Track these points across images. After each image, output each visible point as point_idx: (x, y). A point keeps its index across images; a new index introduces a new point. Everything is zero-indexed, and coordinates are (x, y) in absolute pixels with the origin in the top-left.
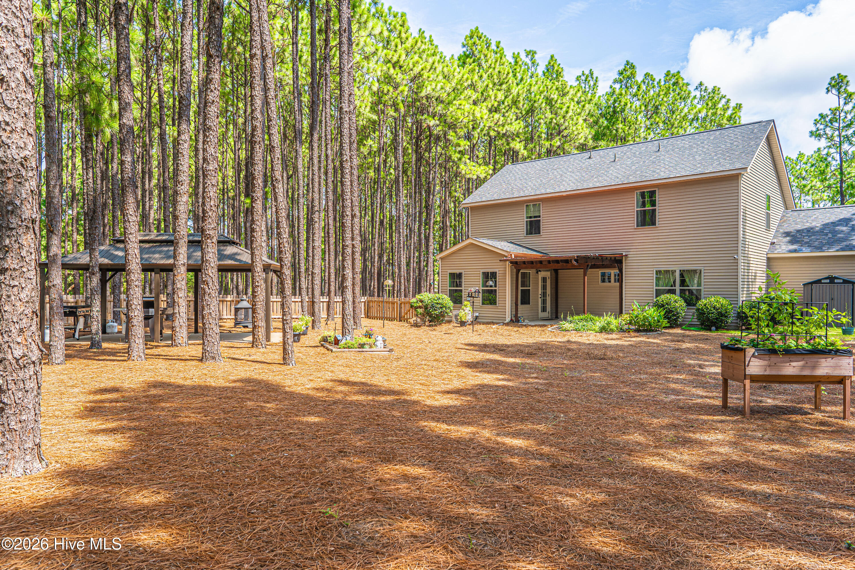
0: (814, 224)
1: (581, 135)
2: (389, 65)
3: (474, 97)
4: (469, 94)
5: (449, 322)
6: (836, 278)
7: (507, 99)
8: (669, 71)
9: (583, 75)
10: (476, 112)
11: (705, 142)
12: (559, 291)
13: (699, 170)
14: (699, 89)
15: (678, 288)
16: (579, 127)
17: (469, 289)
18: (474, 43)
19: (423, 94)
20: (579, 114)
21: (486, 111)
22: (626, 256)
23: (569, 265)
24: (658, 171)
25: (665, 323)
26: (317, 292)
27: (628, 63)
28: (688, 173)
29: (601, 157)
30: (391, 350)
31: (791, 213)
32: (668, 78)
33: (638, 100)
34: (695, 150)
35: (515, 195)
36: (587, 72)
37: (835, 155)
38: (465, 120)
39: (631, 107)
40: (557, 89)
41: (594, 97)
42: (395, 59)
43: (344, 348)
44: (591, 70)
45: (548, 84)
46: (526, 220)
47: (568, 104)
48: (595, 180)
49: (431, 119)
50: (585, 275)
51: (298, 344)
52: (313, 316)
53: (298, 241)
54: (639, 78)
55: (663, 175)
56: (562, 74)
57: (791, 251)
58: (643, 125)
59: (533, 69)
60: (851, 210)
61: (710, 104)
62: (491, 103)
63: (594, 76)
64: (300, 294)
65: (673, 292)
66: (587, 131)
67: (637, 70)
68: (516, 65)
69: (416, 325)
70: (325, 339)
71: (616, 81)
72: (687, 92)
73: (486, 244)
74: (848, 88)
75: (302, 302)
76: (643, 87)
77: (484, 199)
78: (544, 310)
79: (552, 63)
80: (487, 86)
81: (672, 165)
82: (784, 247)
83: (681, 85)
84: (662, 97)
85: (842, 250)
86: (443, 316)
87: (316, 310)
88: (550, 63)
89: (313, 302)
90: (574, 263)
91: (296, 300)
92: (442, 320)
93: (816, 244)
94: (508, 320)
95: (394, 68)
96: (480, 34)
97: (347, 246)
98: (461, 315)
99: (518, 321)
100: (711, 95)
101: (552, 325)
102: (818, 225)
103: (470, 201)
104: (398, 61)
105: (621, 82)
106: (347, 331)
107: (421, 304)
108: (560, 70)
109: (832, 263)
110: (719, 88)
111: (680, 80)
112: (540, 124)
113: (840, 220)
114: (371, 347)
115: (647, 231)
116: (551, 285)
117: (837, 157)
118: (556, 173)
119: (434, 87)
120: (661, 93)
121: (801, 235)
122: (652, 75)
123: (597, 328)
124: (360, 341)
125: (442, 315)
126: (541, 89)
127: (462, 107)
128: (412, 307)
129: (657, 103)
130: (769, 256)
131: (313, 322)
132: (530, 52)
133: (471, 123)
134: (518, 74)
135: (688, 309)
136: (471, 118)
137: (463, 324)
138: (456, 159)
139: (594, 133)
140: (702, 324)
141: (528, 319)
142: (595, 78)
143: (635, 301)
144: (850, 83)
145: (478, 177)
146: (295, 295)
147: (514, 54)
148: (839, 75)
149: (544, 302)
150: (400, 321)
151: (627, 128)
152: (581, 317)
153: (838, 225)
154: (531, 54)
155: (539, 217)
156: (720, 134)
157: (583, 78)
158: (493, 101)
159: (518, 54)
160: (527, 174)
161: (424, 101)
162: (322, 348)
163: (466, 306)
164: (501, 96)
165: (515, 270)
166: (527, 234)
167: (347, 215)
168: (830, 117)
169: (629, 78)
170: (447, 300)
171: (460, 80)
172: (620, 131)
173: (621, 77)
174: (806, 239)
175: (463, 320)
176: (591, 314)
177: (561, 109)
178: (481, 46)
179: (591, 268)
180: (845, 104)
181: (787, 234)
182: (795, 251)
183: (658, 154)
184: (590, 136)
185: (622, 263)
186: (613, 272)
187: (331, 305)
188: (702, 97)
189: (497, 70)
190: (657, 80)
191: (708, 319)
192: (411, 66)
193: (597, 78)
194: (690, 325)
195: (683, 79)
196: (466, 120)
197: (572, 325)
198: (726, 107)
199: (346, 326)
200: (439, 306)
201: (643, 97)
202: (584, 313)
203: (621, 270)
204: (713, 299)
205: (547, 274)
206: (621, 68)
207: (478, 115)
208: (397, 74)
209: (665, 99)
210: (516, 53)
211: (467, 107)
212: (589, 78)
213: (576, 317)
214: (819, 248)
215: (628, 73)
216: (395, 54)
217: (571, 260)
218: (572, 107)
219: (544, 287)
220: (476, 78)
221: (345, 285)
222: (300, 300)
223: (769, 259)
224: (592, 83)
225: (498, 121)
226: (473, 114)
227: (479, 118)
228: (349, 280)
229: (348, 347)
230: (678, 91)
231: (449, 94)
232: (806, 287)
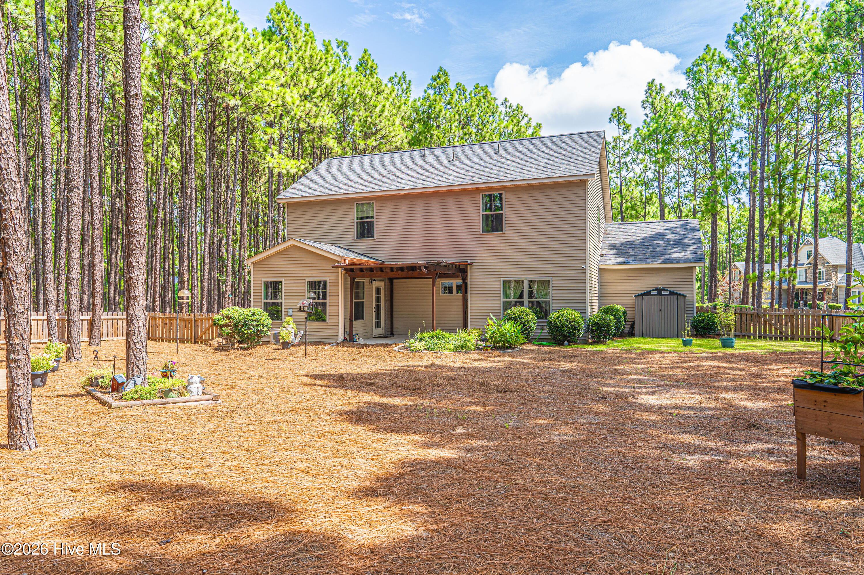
0: (634, 237)
1: (399, 137)
2: (178, 21)
3: (282, 81)
4: (278, 73)
5: (267, 342)
6: (664, 290)
7: (319, 89)
8: (478, 84)
9: (396, 76)
10: (286, 95)
11: (545, 148)
12: (394, 304)
13: (546, 174)
14: (504, 105)
15: (526, 299)
16: (396, 129)
17: (301, 302)
18: (282, 19)
19: (222, 66)
20: (395, 115)
21: (297, 96)
22: (471, 264)
23: (416, 273)
24: (504, 173)
25: (521, 337)
26: (75, 306)
27: (441, 69)
28: (535, 177)
29: (436, 156)
30: (215, 398)
31: (612, 226)
32: (477, 91)
33: (452, 108)
34: (536, 154)
35: (343, 191)
36: (400, 74)
37: (615, 179)
38: (272, 104)
39: (445, 114)
40: (372, 86)
41: (408, 101)
42: (186, 16)
43: (133, 399)
44: (404, 72)
45: (362, 79)
46: (356, 221)
47: (383, 103)
48: (435, 178)
49: (231, 97)
50: (434, 285)
51: (42, 391)
52: (69, 341)
53: (43, 234)
54: (452, 86)
55: (509, 177)
56: (376, 71)
57: (619, 263)
58: (456, 134)
59: (345, 61)
60: (663, 225)
61: (515, 121)
62: (302, 89)
63: (407, 79)
64: (46, 309)
65: (522, 304)
66: (404, 134)
67: (450, 77)
68: (327, 54)
69: (221, 349)
70: (93, 382)
71: (430, 87)
72: (495, 107)
73: (314, 247)
74: (625, 120)
75: (48, 320)
76: (456, 97)
77: (305, 194)
78: (378, 325)
79: (366, 58)
80: (298, 69)
81: (516, 168)
82: (613, 259)
83: (490, 99)
84: (474, 108)
85: (665, 262)
86: (259, 336)
87: (74, 333)
88: (363, 57)
89: (69, 321)
90: (425, 271)
91: (39, 317)
92: (258, 341)
93: (641, 256)
94: (341, 339)
95: (185, 26)
96: (288, 10)
97: (137, 232)
98: (283, 334)
99: (352, 340)
100: (515, 112)
101: (396, 344)
102: (638, 238)
103: (287, 196)
104: (190, 20)
105: (435, 88)
106: (135, 368)
107: (228, 321)
108: (375, 66)
109: (655, 275)
110: (522, 107)
111: (488, 94)
112: (354, 121)
113: (656, 234)
114: (181, 395)
115: (493, 238)
116: (385, 297)
117: (618, 181)
118: (388, 170)
119: (234, 60)
120: (473, 104)
121: (626, 247)
122: (464, 85)
123: (452, 347)
124: (162, 386)
125: (258, 334)
126: (355, 83)
127: (269, 88)
128: (215, 324)
129: (470, 114)
130: (601, 267)
131: (69, 351)
132: (342, 42)
133: (280, 108)
134: (329, 64)
135: (538, 322)
136: (280, 102)
137: (285, 345)
138: (261, 150)
139: (410, 138)
140: (554, 339)
141: (362, 337)
142: (408, 82)
143: (491, 315)
144: (627, 116)
145: (288, 172)
146: (37, 310)
147: (324, 41)
148: (618, 107)
149: (378, 316)
150: (196, 342)
151: (441, 136)
152: (431, 334)
153: (655, 239)
154: (342, 45)
155: (372, 217)
156: (557, 141)
157: (396, 80)
158: (304, 88)
159: (329, 42)
160: (353, 169)
161: (222, 76)
162: (88, 398)
163: (288, 322)
164: (313, 84)
165: (349, 279)
166: (357, 238)
167: (137, 183)
168: (612, 144)
169: (442, 85)
170: (265, 317)
171: (266, 57)
172: (435, 137)
173: (435, 83)
174: (631, 252)
175: (286, 340)
176: (443, 330)
177: (376, 107)
178: (288, 24)
179: (439, 278)
180: (624, 134)
181: (613, 247)
182: (624, 263)
183: (499, 156)
184: (406, 141)
185: (467, 272)
186: (455, 282)
187: (96, 325)
188: (507, 114)
189: (308, 53)
190: (469, 91)
191: (561, 333)
192: (207, 28)
193: (410, 81)
194: (539, 340)
195: (491, 94)
196: (274, 104)
197: (423, 343)
198: (528, 125)
199: (134, 360)
200: (254, 323)
201: (456, 105)
202: (433, 328)
203: (464, 280)
204: (565, 312)
205: (381, 284)
206: (435, 73)
207: (289, 100)
208: (189, 35)
209: (477, 111)
210: (327, 41)
211: (276, 89)
212: (402, 81)
213: (425, 334)
214: (644, 261)
215: (442, 80)
216: (186, 9)
217: (420, 268)
218: (387, 106)
219: (378, 300)
220: (284, 59)
221: (132, 294)
222: (45, 317)
223: (600, 270)
224: (404, 86)
225: (310, 111)
226: (283, 97)
227: (291, 104)
228: (140, 286)
229: (141, 398)
230: (487, 104)
231: (251, 73)
232: (637, 298)
